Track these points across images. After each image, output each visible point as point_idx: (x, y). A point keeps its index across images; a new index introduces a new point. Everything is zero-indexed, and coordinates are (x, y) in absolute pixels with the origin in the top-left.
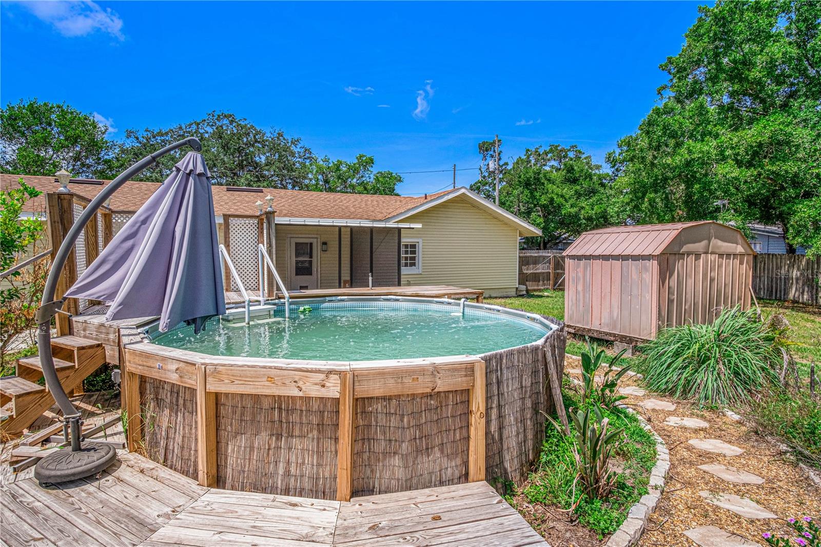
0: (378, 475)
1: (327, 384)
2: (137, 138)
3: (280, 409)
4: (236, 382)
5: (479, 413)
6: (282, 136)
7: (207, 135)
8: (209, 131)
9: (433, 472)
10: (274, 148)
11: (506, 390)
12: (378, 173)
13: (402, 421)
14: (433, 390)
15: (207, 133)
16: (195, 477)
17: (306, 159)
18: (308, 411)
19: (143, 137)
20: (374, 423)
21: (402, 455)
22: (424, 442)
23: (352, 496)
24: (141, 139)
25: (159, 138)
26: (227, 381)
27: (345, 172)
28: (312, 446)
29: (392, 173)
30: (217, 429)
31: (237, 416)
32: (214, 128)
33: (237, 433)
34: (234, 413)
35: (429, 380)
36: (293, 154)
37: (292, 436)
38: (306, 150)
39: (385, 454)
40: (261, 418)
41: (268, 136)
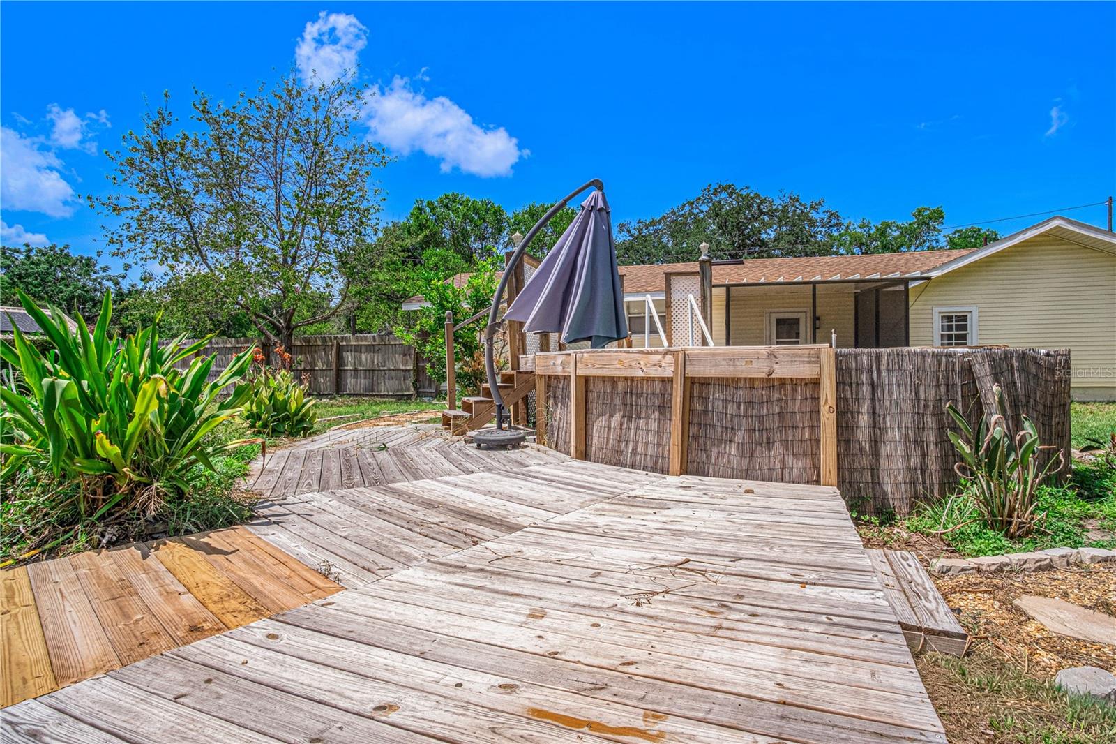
0: (713, 461)
1: (663, 364)
2: (629, 231)
3: (632, 394)
4: (597, 366)
5: (827, 407)
6: (797, 201)
7: (702, 216)
8: (704, 210)
9: (773, 469)
10: (783, 218)
11: (887, 396)
12: (955, 233)
13: (739, 409)
14: (769, 375)
15: (702, 212)
16: (568, 453)
17: (831, 226)
18: (652, 394)
19: (635, 229)
20: (710, 409)
21: (738, 443)
22: (765, 436)
23: (681, 474)
24: (633, 231)
25: (651, 228)
26: (590, 366)
27: (896, 239)
28: (653, 425)
29: (979, 230)
30: (586, 413)
31: (600, 402)
32: (711, 205)
33: (599, 416)
34: (598, 398)
35: (765, 364)
36: (812, 223)
37: (640, 418)
38: (832, 214)
39: (720, 441)
40: (617, 401)
41: (777, 204)
